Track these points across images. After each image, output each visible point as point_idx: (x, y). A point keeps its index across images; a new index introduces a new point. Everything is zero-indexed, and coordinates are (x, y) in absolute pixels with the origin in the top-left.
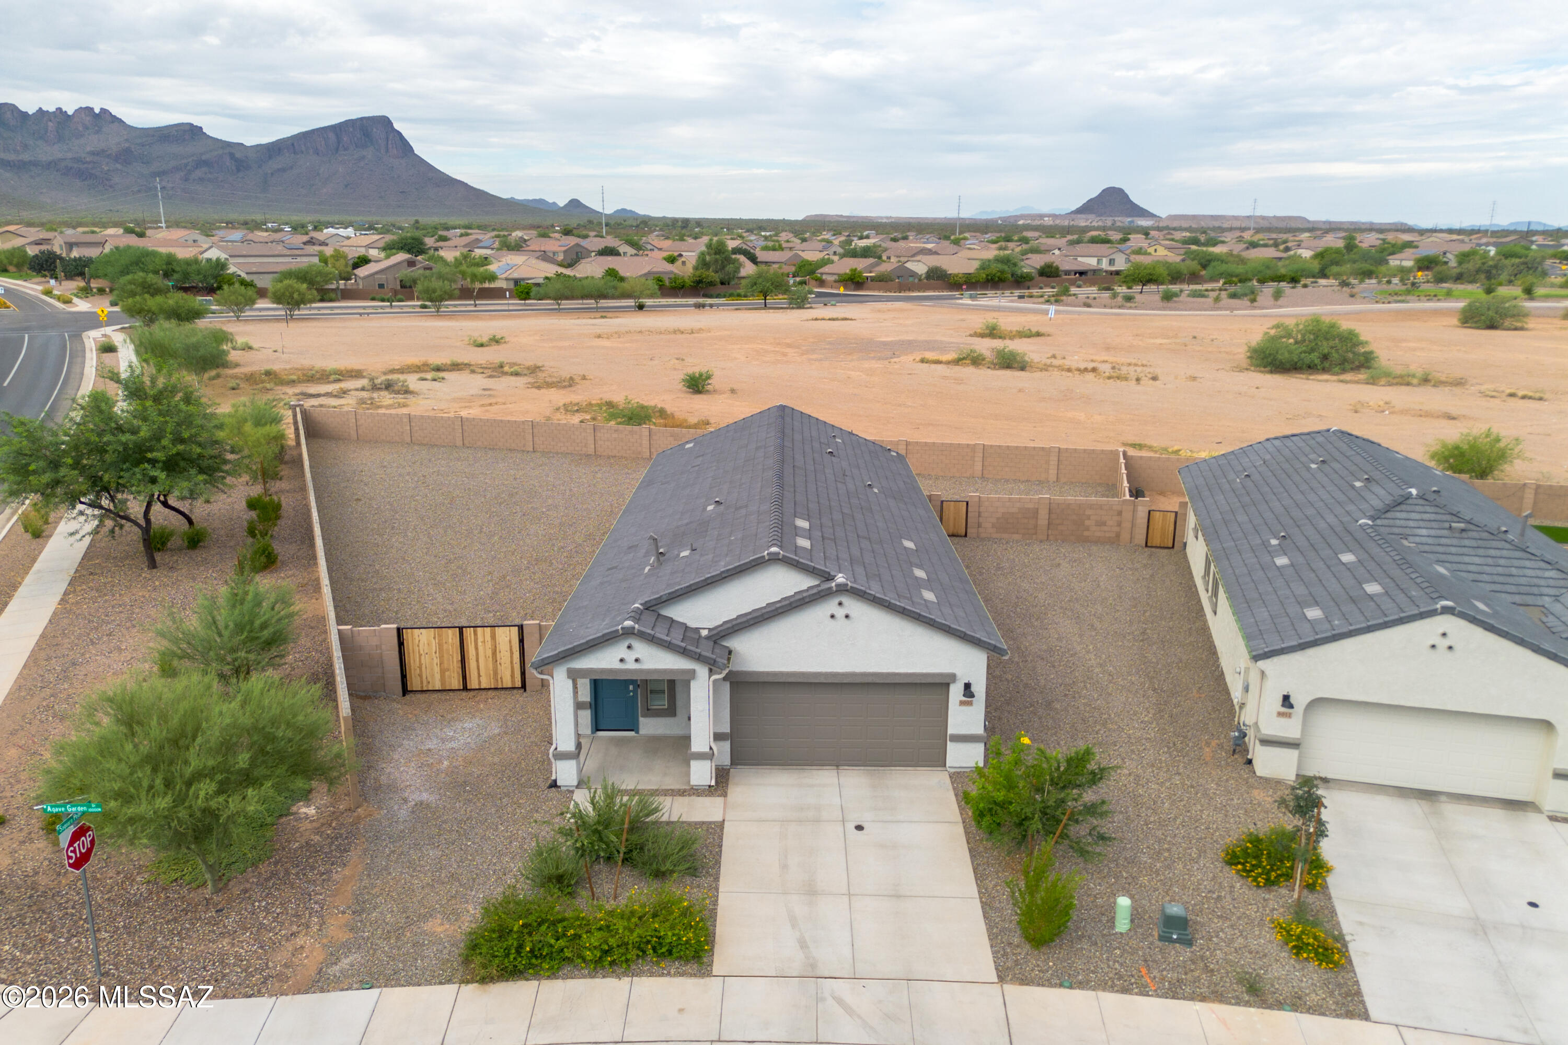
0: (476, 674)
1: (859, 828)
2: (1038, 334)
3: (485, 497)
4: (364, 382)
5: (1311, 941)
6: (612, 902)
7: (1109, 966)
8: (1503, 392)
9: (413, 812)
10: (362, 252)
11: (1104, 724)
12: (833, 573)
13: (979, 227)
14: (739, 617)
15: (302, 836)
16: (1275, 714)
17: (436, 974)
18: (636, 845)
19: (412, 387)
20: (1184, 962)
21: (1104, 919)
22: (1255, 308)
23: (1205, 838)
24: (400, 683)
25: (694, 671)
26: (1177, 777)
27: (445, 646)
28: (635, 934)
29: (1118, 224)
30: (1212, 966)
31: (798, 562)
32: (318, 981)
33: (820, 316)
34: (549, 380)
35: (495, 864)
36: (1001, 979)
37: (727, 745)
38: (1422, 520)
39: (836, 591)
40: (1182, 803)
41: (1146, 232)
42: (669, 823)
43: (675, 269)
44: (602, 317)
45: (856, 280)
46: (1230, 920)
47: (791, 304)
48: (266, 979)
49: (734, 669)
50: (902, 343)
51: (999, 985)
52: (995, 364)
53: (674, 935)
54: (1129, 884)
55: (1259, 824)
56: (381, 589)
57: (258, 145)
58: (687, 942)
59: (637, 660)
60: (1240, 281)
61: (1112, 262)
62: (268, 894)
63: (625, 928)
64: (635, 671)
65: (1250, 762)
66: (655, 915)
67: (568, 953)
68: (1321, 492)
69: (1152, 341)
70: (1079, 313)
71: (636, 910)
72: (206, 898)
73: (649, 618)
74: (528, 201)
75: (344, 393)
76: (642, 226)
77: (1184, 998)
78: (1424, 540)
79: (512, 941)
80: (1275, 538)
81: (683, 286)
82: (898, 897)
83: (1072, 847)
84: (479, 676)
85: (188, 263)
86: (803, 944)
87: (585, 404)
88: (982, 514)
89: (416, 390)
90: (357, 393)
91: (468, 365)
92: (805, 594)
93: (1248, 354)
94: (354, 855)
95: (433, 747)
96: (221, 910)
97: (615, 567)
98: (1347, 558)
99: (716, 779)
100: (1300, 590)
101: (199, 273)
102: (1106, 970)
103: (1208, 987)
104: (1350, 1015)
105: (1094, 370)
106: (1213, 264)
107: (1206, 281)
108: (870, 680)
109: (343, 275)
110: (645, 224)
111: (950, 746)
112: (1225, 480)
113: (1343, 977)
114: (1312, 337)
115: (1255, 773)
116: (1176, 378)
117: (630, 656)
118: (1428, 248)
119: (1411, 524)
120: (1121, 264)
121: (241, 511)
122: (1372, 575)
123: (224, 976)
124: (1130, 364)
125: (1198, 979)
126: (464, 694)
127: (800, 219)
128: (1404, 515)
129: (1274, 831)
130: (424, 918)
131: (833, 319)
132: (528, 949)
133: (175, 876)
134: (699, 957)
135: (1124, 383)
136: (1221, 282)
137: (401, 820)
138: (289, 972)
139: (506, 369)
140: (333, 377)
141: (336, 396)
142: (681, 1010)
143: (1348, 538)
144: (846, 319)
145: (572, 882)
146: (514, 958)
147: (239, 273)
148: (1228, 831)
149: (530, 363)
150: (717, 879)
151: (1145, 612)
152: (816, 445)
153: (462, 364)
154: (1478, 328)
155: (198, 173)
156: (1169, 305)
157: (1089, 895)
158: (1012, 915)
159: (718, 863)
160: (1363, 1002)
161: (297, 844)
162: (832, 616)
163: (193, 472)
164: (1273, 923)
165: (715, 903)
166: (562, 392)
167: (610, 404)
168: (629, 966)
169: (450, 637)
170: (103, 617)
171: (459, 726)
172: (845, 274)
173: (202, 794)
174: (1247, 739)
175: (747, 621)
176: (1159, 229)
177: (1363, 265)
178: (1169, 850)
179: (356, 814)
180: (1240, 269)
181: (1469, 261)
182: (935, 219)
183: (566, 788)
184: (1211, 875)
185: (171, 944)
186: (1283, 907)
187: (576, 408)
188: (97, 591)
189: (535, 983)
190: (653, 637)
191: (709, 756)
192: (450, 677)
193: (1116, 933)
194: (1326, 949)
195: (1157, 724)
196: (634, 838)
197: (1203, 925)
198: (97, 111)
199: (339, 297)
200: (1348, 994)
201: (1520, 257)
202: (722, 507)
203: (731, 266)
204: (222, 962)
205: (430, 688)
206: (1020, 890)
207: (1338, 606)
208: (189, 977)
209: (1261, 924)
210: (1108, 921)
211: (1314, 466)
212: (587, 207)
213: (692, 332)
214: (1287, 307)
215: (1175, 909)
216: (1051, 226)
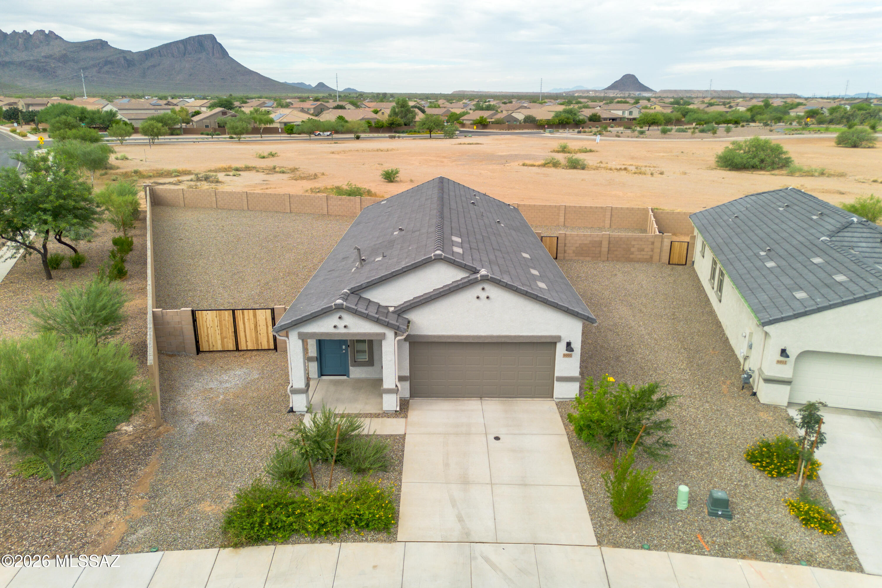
0: (244, 340)
1: (497, 438)
2: (591, 151)
3: (259, 238)
4: (193, 177)
5: (816, 515)
6: (329, 490)
7: (675, 534)
8: (869, 180)
9: (197, 429)
10: (197, 109)
11: (655, 370)
12: (478, 268)
13: (554, 97)
14: (414, 298)
15: (121, 445)
16: (775, 362)
17: (203, 541)
18: (345, 451)
19: (220, 180)
20: (728, 530)
21: (669, 500)
22: (716, 137)
23: (731, 444)
24: (194, 346)
25: (384, 334)
26: (707, 404)
27: (223, 322)
28: (343, 513)
29: (632, 95)
30: (747, 533)
31: (455, 260)
32: (120, 546)
33: (462, 142)
34: (302, 175)
35: (249, 464)
36: (600, 543)
37: (407, 384)
38: (862, 237)
39: (481, 280)
40: (713, 421)
41: (649, 99)
42: (367, 436)
43: (378, 116)
44: (335, 143)
45: (483, 123)
46: (756, 501)
47: (445, 136)
48: (84, 545)
49: (412, 333)
50: (511, 156)
51: (598, 547)
52: (567, 167)
53: (370, 513)
54: (683, 476)
55: (767, 435)
56: (189, 290)
57: (139, 52)
58: (379, 518)
59: (345, 327)
60: (706, 123)
61: (631, 113)
62: (93, 485)
63: (335, 509)
64: (345, 334)
65: (755, 394)
66: (357, 499)
67: (295, 527)
68: (790, 223)
69: (658, 154)
70: (614, 141)
71: (344, 496)
72: (50, 488)
73: (354, 299)
74: (294, 84)
75: (180, 182)
76: (359, 97)
77: (730, 557)
78: (864, 249)
79: (256, 519)
80: (763, 251)
81: (383, 126)
82: (525, 485)
83: (645, 451)
84: (246, 341)
85: (94, 113)
86: (460, 519)
87: (323, 188)
88: (567, 245)
89: (223, 181)
90: (188, 182)
91: (254, 168)
92: (459, 283)
93: (717, 160)
94: (153, 458)
95: (213, 387)
96: (60, 496)
97: (333, 270)
98: (817, 260)
99: (400, 406)
100: (788, 281)
101: (100, 118)
102: (673, 536)
103: (746, 549)
104: (849, 568)
105: (625, 169)
106: (690, 114)
107: (685, 124)
108: (503, 340)
109: (185, 120)
110: (362, 96)
111: (557, 384)
112: (721, 220)
113: (840, 541)
114: (754, 149)
115: (759, 401)
116: (674, 173)
117: (341, 324)
118: (813, 106)
119: (855, 240)
120: (636, 114)
121: (109, 246)
122: (838, 270)
123: (55, 542)
124: (646, 166)
125: (738, 543)
126: (237, 353)
127: (450, 93)
128: (850, 234)
129: (779, 440)
130: (198, 501)
131: (470, 144)
132: (267, 524)
133: (32, 471)
134: (387, 528)
135: (644, 176)
136: (694, 124)
137: (188, 434)
138: (100, 540)
139: (277, 169)
140: (173, 175)
141: (175, 184)
142: (375, 567)
143: (815, 249)
144: (478, 144)
145: (300, 477)
146: (257, 530)
147: (124, 119)
148: (746, 439)
149: (291, 166)
150: (400, 473)
151: (673, 302)
152: (464, 199)
153: (252, 167)
154: (847, 147)
155: (106, 68)
156: (665, 136)
157: (657, 484)
158: (604, 497)
159: (401, 462)
160: (857, 559)
161: (117, 451)
162: (478, 298)
163: (70, 217)
164: (786, 502)
165: (399, 490)
166: (310, 182)
167: (338, 188)
168: (339, 535)
169: (227, 316)
170: (14, 308)
171: (232, 373)
172: (477, 120)
173: (36, 416)
174: (751, 380)
175: (420, 301)
176: (655, 98)
177: (776, 114)
178: (708, 453)
179: (158, 430)
180: (705, 117)
181: (837, 112)
182: (527, 93)
183: (299, 413)
184: (739, 469)
185: (22, 520)
186: (791, 491)
187: (318, 190)
188: (13, 292)
189: (273, 547)
190: (356, 310)
191: (395, 391)
192: (227, 342)
193: (678, 510)
194: (826, 521)
195: (690, 370)
196: (343, 446)
197: (737, 504)
198: (47, 32)
199: (182, 133)
200: (845, 553)
201: (866, 110)
202: (403, 232)
203: (411, 114)
204: (55, 533)
205: (215, 350)
206: (611, 481)
207: (817, 290)
208: (30, 543)
209: (777, 503)
210: (672, 502)
211: (781, 209)
212: (328, 87)
213: (388, 151)
214: (734, 137)
215: (720, 494)
216: (593, 96)
